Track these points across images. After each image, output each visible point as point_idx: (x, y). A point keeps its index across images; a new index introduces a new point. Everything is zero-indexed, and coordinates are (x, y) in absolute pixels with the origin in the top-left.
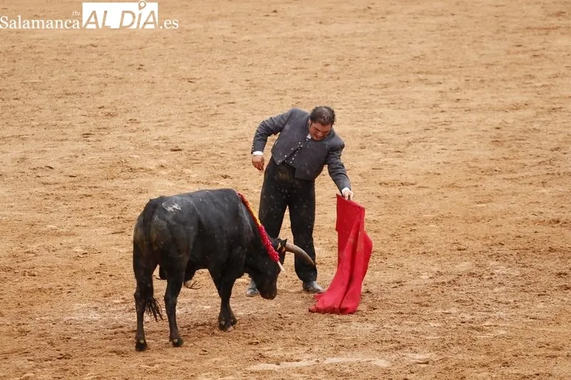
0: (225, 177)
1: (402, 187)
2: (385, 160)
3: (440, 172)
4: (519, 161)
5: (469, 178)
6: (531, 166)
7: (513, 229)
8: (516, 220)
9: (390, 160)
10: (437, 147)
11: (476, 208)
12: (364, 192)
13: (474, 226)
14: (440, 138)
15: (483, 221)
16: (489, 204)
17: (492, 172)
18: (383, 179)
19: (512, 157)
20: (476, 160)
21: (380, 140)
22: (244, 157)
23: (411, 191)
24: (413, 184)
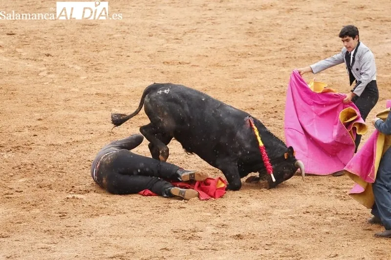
0: (48, 55)
1: (180, 65)
2: (168, 45)
3: (208, 55)
4: (266, 48)
5: (229, 59)
6: (275, 52)
7: (261, 98)
8: (264, 92)
9: (172, 45)
10: (206, 36)
11: (234, 82)
12: (151, 68)
13: (232, 95)
14: (209, 29)
15: (239, 91)
16: (244, 79)
17: (245, 55)
18: (165, 60)
19: (261, 44)
20: (234, 47)
21: (164, 30)
22: (62, 41)
23: (186, 68)
24: (188, 64)
